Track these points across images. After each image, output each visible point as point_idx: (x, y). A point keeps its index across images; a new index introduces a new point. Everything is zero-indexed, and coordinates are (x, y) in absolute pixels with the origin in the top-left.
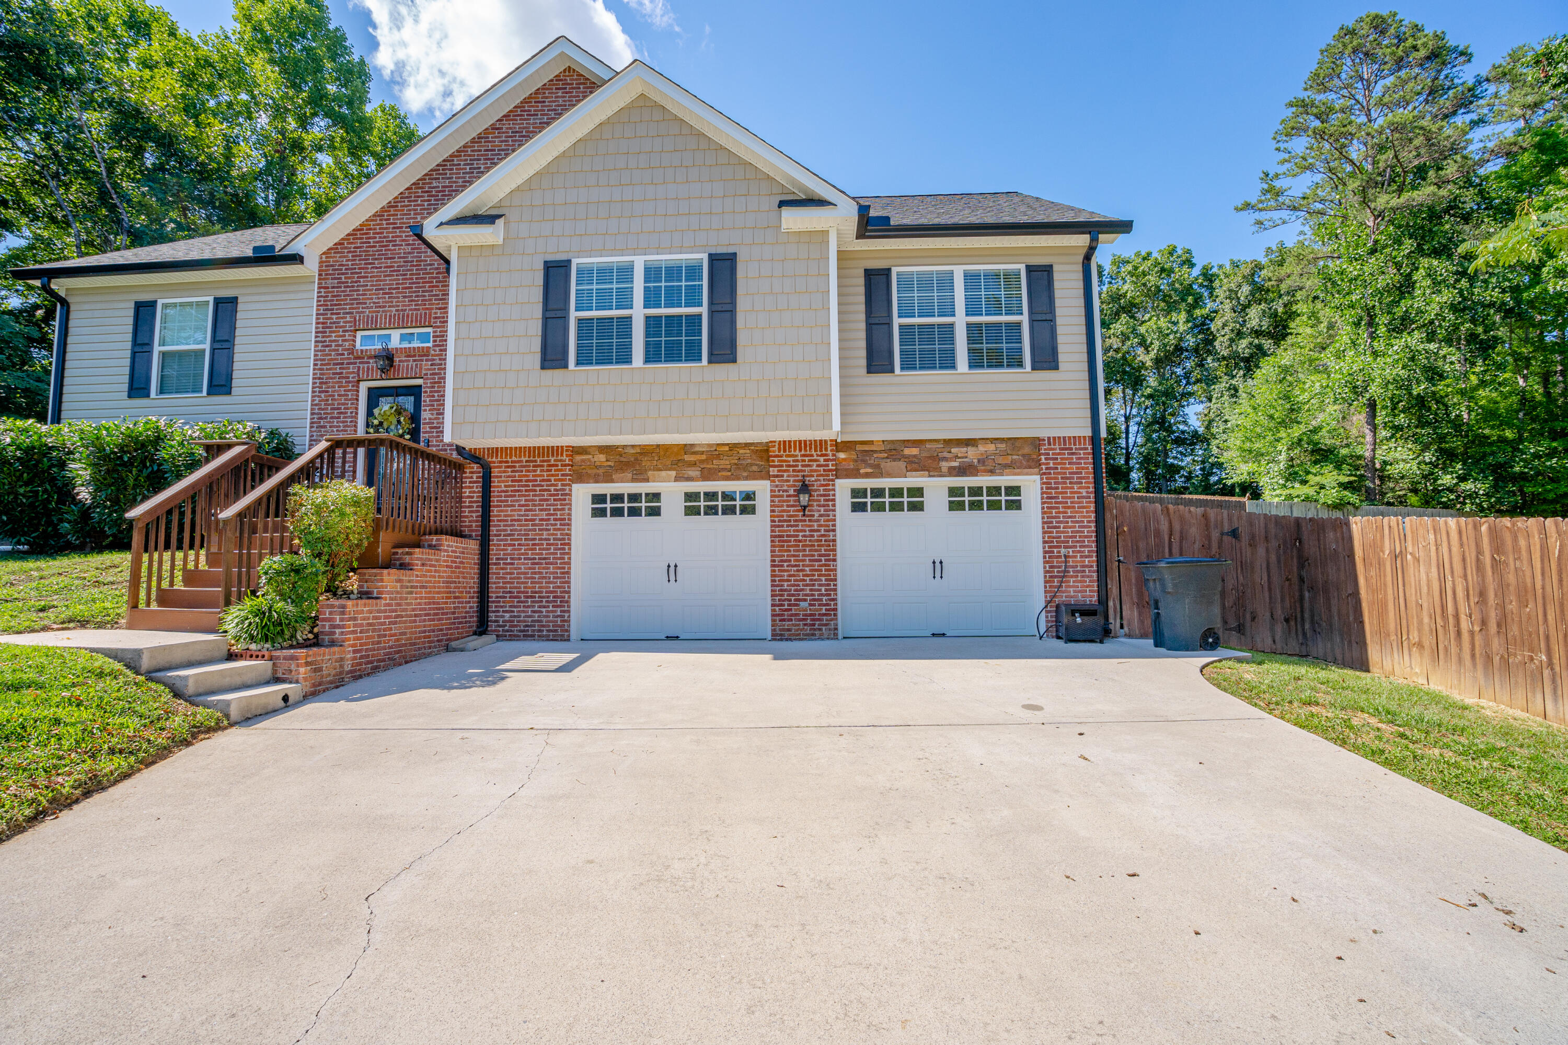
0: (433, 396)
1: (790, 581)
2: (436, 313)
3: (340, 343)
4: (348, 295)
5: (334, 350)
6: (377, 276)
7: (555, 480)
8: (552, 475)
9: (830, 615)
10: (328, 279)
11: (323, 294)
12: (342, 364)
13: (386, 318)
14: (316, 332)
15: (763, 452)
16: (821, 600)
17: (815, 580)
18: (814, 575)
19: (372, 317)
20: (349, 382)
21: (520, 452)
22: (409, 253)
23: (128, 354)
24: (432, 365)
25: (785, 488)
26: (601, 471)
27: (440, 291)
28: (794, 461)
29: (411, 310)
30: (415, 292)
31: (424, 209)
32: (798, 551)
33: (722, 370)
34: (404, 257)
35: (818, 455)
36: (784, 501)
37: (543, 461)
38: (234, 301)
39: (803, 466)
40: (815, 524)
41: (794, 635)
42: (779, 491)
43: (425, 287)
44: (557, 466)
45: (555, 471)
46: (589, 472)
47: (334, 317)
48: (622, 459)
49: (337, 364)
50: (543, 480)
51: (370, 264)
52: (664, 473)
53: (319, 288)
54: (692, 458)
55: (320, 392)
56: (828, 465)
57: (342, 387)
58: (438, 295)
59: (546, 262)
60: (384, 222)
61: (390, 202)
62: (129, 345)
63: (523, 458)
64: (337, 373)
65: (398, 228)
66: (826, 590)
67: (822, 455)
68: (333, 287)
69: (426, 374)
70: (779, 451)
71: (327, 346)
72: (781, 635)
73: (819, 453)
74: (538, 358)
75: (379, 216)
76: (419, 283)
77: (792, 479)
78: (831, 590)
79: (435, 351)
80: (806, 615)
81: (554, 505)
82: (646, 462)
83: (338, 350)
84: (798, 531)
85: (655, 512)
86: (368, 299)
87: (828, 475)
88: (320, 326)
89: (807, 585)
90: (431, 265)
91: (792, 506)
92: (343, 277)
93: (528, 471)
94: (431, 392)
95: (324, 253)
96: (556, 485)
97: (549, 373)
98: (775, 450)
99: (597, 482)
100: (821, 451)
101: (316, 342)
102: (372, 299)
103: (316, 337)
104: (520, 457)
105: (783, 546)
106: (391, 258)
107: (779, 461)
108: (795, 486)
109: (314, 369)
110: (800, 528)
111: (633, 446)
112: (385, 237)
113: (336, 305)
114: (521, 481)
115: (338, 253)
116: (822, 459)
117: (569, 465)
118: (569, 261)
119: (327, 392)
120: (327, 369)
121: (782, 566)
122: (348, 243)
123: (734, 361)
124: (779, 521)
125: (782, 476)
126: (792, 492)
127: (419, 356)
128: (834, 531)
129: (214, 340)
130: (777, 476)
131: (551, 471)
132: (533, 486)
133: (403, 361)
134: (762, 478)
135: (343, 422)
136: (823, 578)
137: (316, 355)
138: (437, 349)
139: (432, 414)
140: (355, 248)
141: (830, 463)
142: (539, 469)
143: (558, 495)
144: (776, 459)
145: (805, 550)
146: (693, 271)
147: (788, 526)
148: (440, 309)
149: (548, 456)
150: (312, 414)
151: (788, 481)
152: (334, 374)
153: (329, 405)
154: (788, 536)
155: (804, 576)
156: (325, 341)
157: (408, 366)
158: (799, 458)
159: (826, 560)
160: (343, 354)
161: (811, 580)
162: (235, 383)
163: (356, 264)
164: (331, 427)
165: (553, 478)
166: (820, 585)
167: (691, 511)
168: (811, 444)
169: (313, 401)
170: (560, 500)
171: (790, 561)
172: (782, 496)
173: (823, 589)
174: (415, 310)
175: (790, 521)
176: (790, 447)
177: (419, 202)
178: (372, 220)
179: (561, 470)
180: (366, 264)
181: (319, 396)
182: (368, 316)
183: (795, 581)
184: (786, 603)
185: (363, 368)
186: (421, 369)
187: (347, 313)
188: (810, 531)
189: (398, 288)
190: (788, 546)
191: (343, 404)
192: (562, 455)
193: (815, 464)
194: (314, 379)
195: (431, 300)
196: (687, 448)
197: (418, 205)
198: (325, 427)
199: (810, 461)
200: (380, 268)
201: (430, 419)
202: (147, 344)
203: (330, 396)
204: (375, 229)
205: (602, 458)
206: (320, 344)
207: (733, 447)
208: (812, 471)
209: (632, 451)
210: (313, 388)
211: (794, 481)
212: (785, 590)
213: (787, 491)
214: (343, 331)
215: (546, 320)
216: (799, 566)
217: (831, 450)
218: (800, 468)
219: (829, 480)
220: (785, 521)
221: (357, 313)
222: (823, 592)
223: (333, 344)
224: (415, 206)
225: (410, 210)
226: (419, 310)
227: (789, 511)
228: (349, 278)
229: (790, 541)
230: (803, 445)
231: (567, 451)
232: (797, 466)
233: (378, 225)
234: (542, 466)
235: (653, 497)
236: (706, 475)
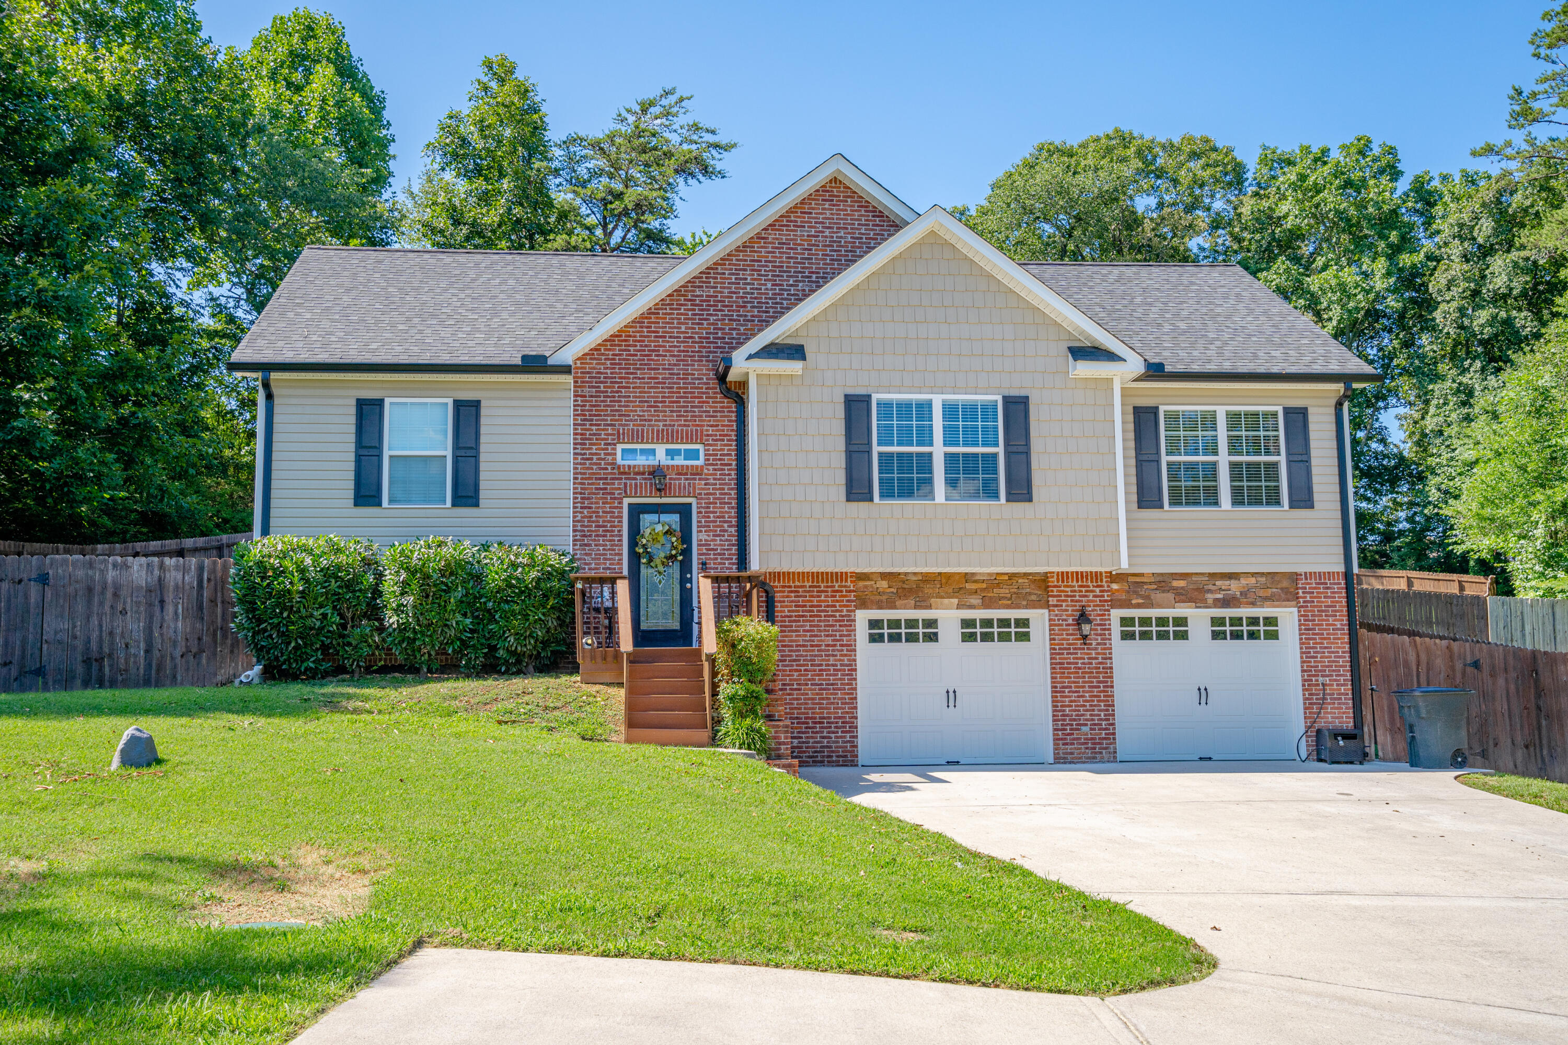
0: (709, 517)
1: (1071, 706)
2: (707, 430)
3: (603, 456)
4: (608, 406)
5: (596, 464)
6: (639, 387)
7: (840, 606)
8: (837, 601)
9: (1109, 739)
10: (585, 387)
11: (579, 403)
12: (606, 479)
13: (653, 433)
14: (575, 444)
15: (1043, 582)
16: (1101, 725)
17: (1095, 706)
18: (1093, 701)
19: (638, 431)
20: (615, 498)
21: (803, 577)
22: (675, 365)
23: (352, 457)
24: (705, 484)
25: (1064, 617)
26: (884, 598)
27: (711, 407)
28: (1072, 591)
29: (679, 425)
30: (683, 407)
31: (688, 319)
32: (1078, 677)
33: (1019, 508)
34: (669, 369)
35: (1094, 586)
36: (1063, 630)
37: (827, 587)
38: (476, 404)
39: (1080, 596)
40: (1093, 652)
41: (1076, 758)
42: (1059, 620)
43: (694, 402)
44: (841, 591)
45: (840, 596)
46: (872, 598)
47: (594, 428)
48: (905, 586)
49: (600, 479)
50: (828, 606)
51: (632, 373)
52: (946, 601)
53: (575, 396)
54: (974, 586)
55: (582, 508)
56: (1103, 596)
57: (607, 503)
58: (709, 412)
59: (846, 396)
60: (645, 330)
61: (650, 309)
62: (352, 447)
63: (806, 584)
64: (601, 489)
65: (661, 337)
66: (1105, 715)
67: (1098, 586)
68: (592, 396)
69: (700, 494)
70: (1058, 581)
71: (588, 459)
72: (1064, 758)
73: (1095, 584)
74: (843, 491)
75: (638, 322)
76: (687, 397)
77: (1070, 609)
78: (1109, 715)
79: (708, 470)
80: (1087, 739)
81: (840, 631)
82: (928, 589)
83: (600, 464)
84: (1077, 658)
85: (932, 638)
86: (632, 411)
87: (1104, 606)
88: (579, 437)
89: (1087, 710)
90: (699, 379)
91: (1072, 635)
92: (602, 385)
93: (812, 596)
94: (706, 512)
95: (578, 359)
96: (842, 611)
97: (854, 505)
98: (1053, 581)
99: (881, 608)
100: (1097, 582)
101: (575, 454)
102: (636, 411)
103: (575, 449)
104: (804, 582)
105: (1064, 673)
106: (654, 369)
107: (1058, 591)
108: (1073, 615)
109: (574, 483)
110: (1079, 655)
111: (915, 574)
112: (646, 346)
113: (595, 415)
114: (805, 606)
115: (595, 359)
116: (1098, 590)
117: (854, 591)
118: (869, 396)
119: (590, 508)
120: (589, 484)
121: (1064, 692)
122: (605, 350)
123: (1030, 500)
124: (1060, 649)
125: (1061, 606)
126: (1070, 621)
127: (691, 474)
128: (1111, 658)
129: (457, 446)
130: (1056, 606)
131: (835, 596)
132: (818, 611)
133: (675, 479)
134: (1041, 607)
135: (610, 541)
136: (1102, 704)
137: (575, 468)
138: (711, 468)
139: (708, 536)
140: (613, 355)
141: (1106, 594)
142: (823, 594)
143: (843, 621)
144: (1055, 589)
145: (1084, 677)
146: (988, 410)
147: (1068, 654)
148: (712, 426)
149: (832, 582)
150: (574, 531)
151: (1067, 610)
152: (596, 489)
153: (593, 522)
154: (1068, 663)
155: (1084, 701)
156: (585, 454)
157: (680, 484)
158: (1077, 589)
159: (1104, 687)
160: (607, 469)
161: (1091, 706)
162: (482, 494)
163: (616, 373)
164: (596, 545)
165: (838, 604)
166: (1100, 710)
167: (969, 638)
168: (1087, 576)
169: (574, 517)
170: (846, 626)
171: (1071, 687)
172: (1062, 625)
173: (1102, 714)
174: (685, 425)
175: (1069, 649)
176: (1068, 578)
177: (682, 311)
178: (631, 327)
179: (845, 596)
180: (627, 373)
181: (581, 513)
182: (633, 430)
183: (1076, 706)
184: (1068, 728)
185: (631, 485)
186: (694, 488)
187: (609, 425)
188: (1089, 658)
189: (665, 402)
190: (1068, 673)
191: (609, 522)
192: (846, 581)
193: (1091, 594)
194: (574, 493)
195: (701, 416)
196: (967, 577)
197: (682, 314)
198: (590, 545)
199: (1087, 591)
200: (643, 378)
201: (706, 540)
202: (375, 447)
203: (594, 512)
204: (635, 336)
205: (884, 584)
206: (580, 457)
207: (1012, 576)
208: (1088, 601)
209: (914, 578)
210: (574, 503)
211: (1073, 611)
212: (1067, 715)
213: (1066, 620)
214: (605, 444)
215: (849, 454)
216: (1079, 692)
217: (1107, 582)
218: (1077, 598)
219: (1105, 610)
220: (1065, 649)
221: (620, 425)
222: (1103, 717)
223: (595, 457)
224: (678, 314)
225: (673, 319)
226: (688, 426)
227: (1068, 640)
228: (609, 387)
229: (1070, 668)
230: (1080, 576)
231: (851, 577)
232: (1075, 596)
233: (638, 332)
234: (827, 592)
235: (931, 623)
236: (988, 604)
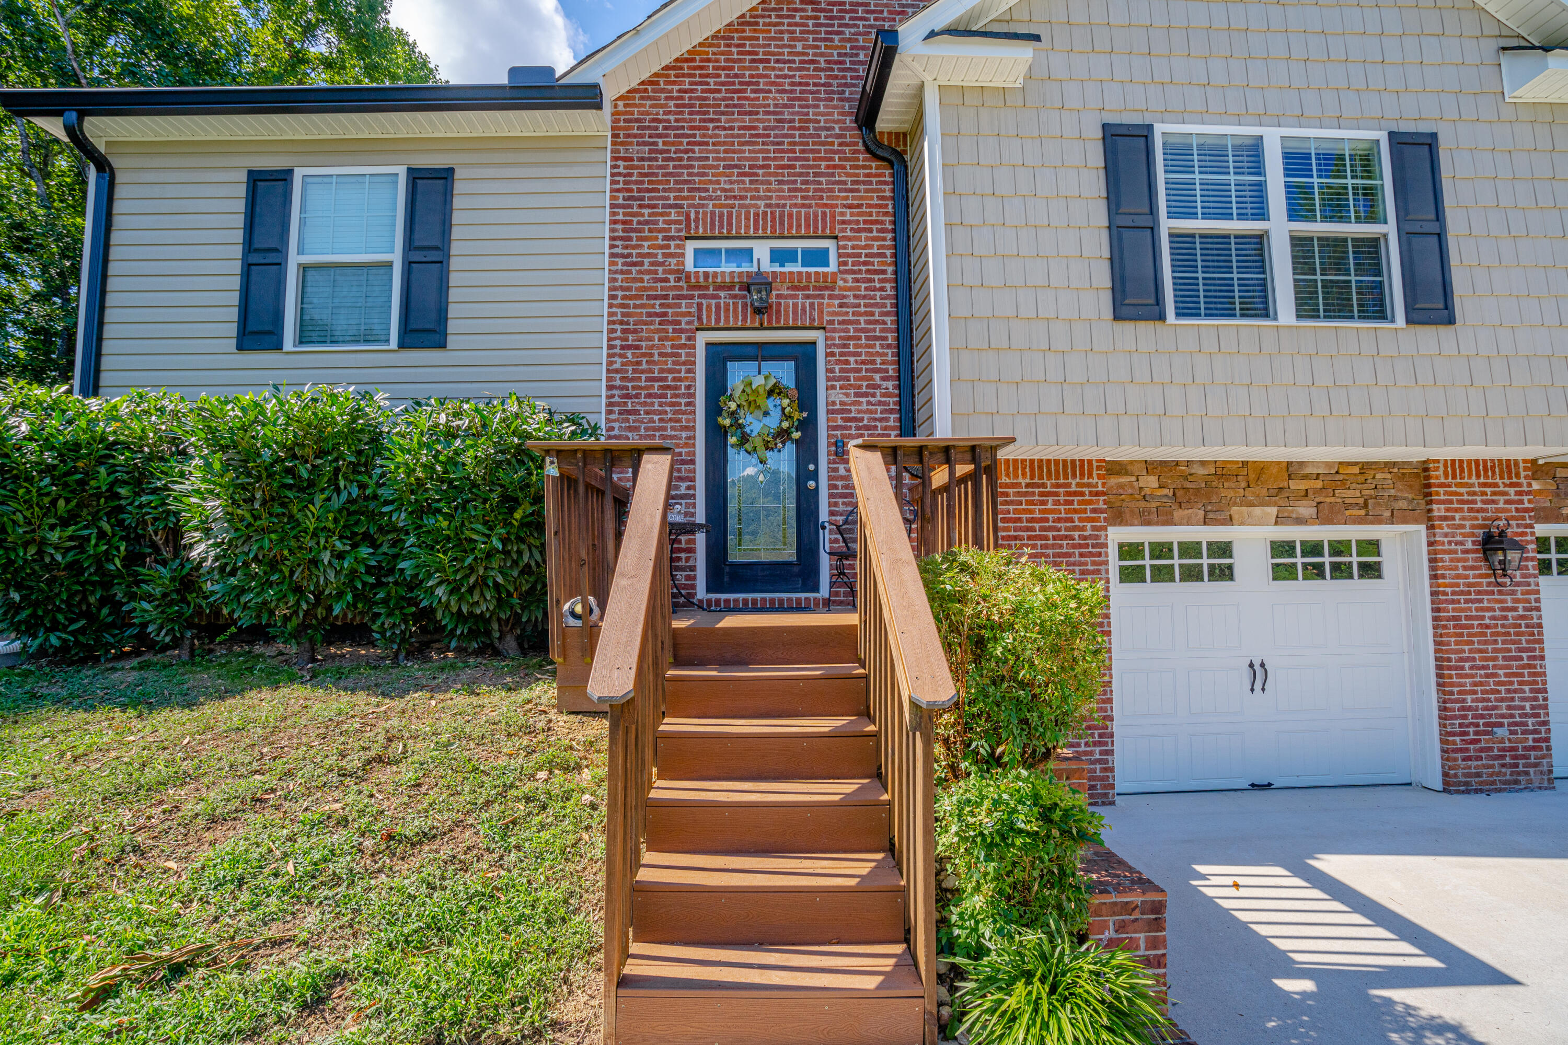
0: (847, 362)
1: (1475, 692)
2: (842, 214)
3: (660, 258)
4: (671, 174)
5: (648, 272)
6: (725, 143)
7: (1080, 520)
8: (1075, 511)
9: (1541, 749)
10: (631, 144)
11: (621, 170)
12: (666, 297)
13: (747, 218)
14: (612, 239)
15: (1418, 476)
16: (1525, 724)
17: (1515, 691)
18: (1512, 683)
19: (721, 215)
20: (682, 331)
21: (1016, 469)
22: (785, 106)
23: (236, 267)
24: (840, 306)
25: (1459, 538)
26: (1153, 505)
27: (848, 175)
28: (1469, 493)
29: (795, 205)
30: (800, 175)
31: (808, 32)
32: (1486, 643)
33: (1428, 335)
34: (774, 113)
35: (1505, 485)
36: (1459, 560)
37: (1058, 486)
38: (445, 176)
39: (1483, 502)
40: (1509, 597)
41: (1487, 783)
42: (1450, 543)
43: (819, 167)
44: (1082, 494)
45: (1080, 503)
46: (1132, 505)
47: (646, 211)
48: (1188, 485)
49: (656, 297)
50: (1059, 520)
51: (712, 120)
52: (1257, 511)
53: (614, 159)
54: (1302, 485)
55: (623, 347)
56: (1522, 502)
57: (667, 339)
58: (845, 183)
59: (1104, 126)
60: (734, 50)
61: (743, 16)
62: (238, 251)
63: (1020, 480)
64: (657, 315)
65: (761, 61)
66: (1533, 708)
67: (1512, 485)
68: (642, 159)
69: (831, 322)
70: (1446, 477)
71: (634, 264)
72: (1467, 784)
73: (1507, 481)
74: (1106, 299)
75: (723, 38)
76: (807, 159)
77: (1468, 523)
78: (1540, 707)
79: (845, 281)
80: (1503, 749)
81: (1080, 564)
82: (1227, 491)
83: (656, 272)
84: (1482, 609)
85: (1225, 573)
86: (711, 182)
87: (1523, 518)
88: (619, 226)
89: (1502, 700)
90: (828, 129)
91: (1473, 568)
92: (660, 141)
93: (1032, 503)
94: (842, 354)
95: (620, 98)
96: (1083, 529)
97: (1127, 328)
98: (1438, 476)
99: (1149, 523)
100: (1510, 478)
101: (612, 255)
102: (718, 182)
103: (612, 247)
104: (1016, 477)
105: (1462, 635)
106: (750, 113)
107: (1446, 493)
108: (1473, 535)
109: (610, 306)
110: (1486, 604)
111: (1203, 463)
112: (736, 76)
113: (649, 191)
114: (1019, 520)
115: (649, 98)
116: (1512, 491)
117: (1104, 494)
118: (1150, 127)
119: (637, 347)
120: (635, 306)
121: (1462, 668)
122: (666, 83)
123: (1451, 321)
124: (1453, 593)
125: (1453, 518)
126: (1469, 546)
127: (815, 288)
128: (1538, 609)
129: (410, 245)
130: (1445, 518)
131: (1072, 503)
132: (1042, 529)
133: (786, 297)
134: (1416, 521)
135: (672, 404)
136: (1527, 688)
137: (612, 280)
138: (850, 277)
139: (847, 395)
140: (679, 91)
141: (1525, 498)
142: (1050, 499)
143: (1087, 546)
144: (1441, 490)
145: (1496, 642)
146: (1365, 161)
147: (1466, 601)
148: (850, 207)
149: (1066, 478)
150: (609, 388)
151: (1463, 527)
152: (649, 315)
153: (642, 372)
154: (1468, 618)
155: (1496, 683)
156: (629, 255)
157: (795, 305)
158: (1477, 489)
159: (1529, 658)
160: (667, 280)
161: (1508, 691)
162: (452, 326)
163: (685, 120)
164: (647, 413)
165: (1076, 516)
166: (1524, 699)
167: (1282, 573)
168: (1493, 467)
169: (610, 363)
170: (1091, 554)
171: (1474, 659)
172: (1455, 552)
173: (1528, 705)
174: (803, 206)
175: (1469, 593)
176: (1462, 471)
177: (797, 20)
178: (710, 45)
179: (1089, 502)
180: (704, 121)
181: (621, 356)
182: (713, 213)
183: (1483, 692)
184: (1471, 730)
185: (709, 306)
186: (821, 312)
187: (671, 206)
188: (1503, 609)
189: (769, 167)
190: (1469, 635)
191: (670, 371)
192: (1090, 475)
193: (1502, 498)
194: (609, 323)
195: (832, 190)
196: (1291, 469)
197: (796, 24)
198: (636, 412)
199: (1494, 494)
200: (732, 128)
201: (842, 403)
202: (276, 250)
203: (644, 355)
204: (717, 61)
205: (1151, 482)
206: (621, 261)
207: (1365, 467)
208: (1498, 510)
209: (1201, 471)
210: (609, 339)
211: (1473, 527)
212: (1469, 709)
213: (1462, 543)
214: (665, 238)
215: (1116, 231)
216: (1487, 667)
217: (1526, 477)
218: (1479, 505)
219: (1527, 526)
220: (1462, 593)
221: (690, 206)
222: (1528, 710)
223: (646, 261)
224: (789, 25)
225: (781, 32)
226: (810, 206)
227: (1467, 577)
228: (673, 144)
229: (1472, 627)
230: (1482, 467)
231: (1098, 468)
232: (1474, 502)
233: (723, 53)
234: (1057, 494)
235: (1224, 549)
236: (1325, 516)
